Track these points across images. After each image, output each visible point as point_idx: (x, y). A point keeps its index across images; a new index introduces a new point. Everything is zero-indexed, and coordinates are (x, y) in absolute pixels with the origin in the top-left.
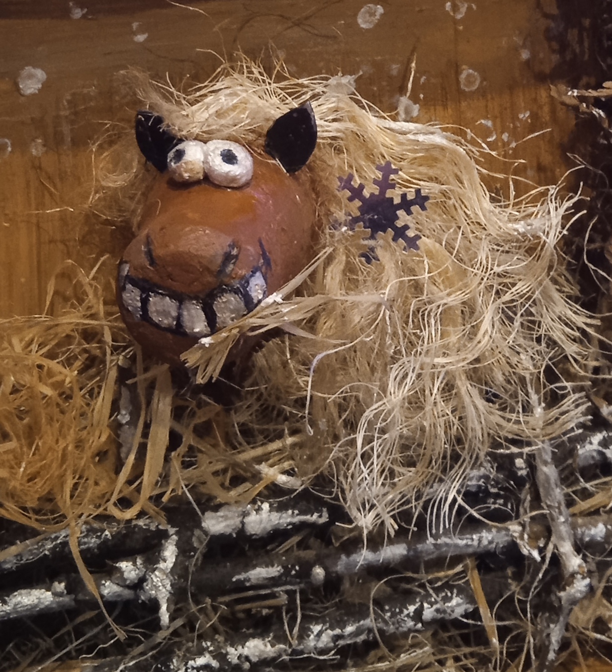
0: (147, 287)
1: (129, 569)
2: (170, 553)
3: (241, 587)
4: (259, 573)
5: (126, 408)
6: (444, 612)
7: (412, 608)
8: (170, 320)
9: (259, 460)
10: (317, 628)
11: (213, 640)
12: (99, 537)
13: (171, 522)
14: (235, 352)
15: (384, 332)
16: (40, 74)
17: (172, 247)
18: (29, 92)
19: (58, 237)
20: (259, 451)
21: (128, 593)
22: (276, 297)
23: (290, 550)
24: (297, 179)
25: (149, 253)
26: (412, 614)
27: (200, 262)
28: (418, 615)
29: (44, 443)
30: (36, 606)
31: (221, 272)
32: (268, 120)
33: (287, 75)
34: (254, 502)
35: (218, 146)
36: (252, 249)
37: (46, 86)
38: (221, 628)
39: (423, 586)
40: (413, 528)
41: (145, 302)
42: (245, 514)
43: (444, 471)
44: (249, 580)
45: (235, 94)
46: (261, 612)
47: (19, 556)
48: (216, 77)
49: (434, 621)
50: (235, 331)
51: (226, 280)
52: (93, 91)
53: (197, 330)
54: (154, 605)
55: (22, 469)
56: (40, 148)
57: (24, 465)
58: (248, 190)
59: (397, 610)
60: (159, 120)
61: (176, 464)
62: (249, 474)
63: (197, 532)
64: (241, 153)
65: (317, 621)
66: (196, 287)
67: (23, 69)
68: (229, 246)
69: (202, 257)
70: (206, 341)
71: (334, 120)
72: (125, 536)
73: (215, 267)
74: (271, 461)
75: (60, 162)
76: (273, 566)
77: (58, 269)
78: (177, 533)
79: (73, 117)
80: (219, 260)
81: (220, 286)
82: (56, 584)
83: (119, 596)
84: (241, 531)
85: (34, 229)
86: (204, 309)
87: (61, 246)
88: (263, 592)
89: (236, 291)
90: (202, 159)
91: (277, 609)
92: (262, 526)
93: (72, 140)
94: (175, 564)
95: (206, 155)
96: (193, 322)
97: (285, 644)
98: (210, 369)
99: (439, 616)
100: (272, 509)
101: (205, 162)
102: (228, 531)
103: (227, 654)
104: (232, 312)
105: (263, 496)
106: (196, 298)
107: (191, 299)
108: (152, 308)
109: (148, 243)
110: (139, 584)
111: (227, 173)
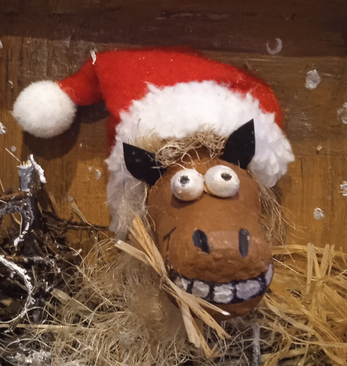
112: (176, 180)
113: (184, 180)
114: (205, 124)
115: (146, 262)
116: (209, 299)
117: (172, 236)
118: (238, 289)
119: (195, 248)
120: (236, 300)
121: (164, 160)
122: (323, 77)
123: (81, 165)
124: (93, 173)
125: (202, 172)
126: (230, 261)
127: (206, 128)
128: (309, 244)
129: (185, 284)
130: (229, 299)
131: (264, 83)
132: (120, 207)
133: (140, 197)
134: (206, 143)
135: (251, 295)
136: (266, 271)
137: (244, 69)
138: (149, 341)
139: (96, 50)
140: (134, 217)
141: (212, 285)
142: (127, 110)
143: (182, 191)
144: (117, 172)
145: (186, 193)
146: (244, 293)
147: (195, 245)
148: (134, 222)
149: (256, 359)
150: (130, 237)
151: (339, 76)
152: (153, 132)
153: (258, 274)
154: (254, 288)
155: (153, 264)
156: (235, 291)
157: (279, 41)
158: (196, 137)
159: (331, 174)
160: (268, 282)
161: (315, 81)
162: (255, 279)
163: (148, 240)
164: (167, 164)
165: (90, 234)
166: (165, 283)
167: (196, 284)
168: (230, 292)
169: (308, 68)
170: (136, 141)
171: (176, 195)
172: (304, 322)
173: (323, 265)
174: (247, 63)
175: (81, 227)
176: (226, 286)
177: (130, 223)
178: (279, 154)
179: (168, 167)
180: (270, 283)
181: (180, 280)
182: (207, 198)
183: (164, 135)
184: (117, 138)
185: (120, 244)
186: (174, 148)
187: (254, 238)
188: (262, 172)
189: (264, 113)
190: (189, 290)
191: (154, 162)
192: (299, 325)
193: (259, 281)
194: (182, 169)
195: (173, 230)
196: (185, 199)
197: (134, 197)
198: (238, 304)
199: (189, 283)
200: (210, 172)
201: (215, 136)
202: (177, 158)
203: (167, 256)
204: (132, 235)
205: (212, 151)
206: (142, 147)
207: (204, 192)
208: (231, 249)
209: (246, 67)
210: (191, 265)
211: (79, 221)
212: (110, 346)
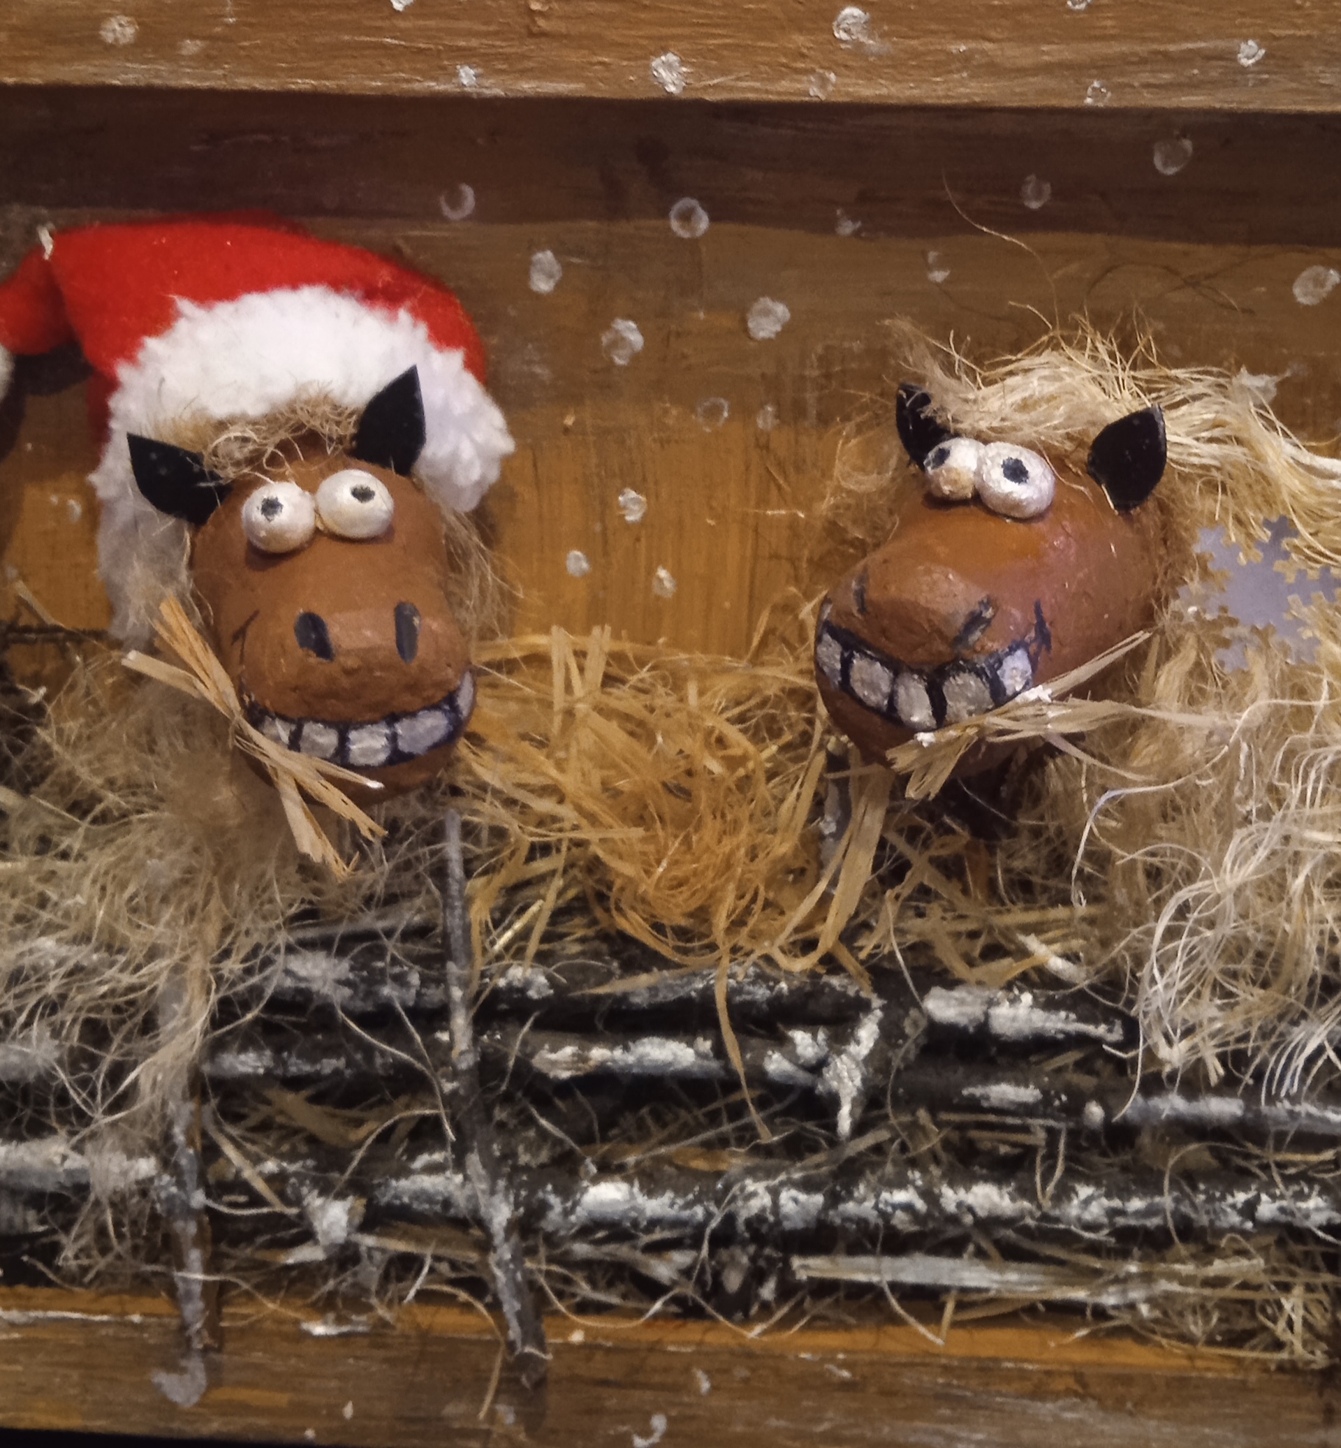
0: (851, 643)
1: (805, 1042)
2: (867, 1034)
3: (974, 1105)
4: (1004, 1092)
5: (834, 814)
6: (1292, 1214)
7: (1241, 1197)
8: (880, 697)
9: (1027, 929)
10: (1084, 1191)
11: (925, 1171)
12: (771, 989)
13: (879, 989)
14: (971, 761)
15: (1233, 778)
16: (781, 310)
17: (893, 589)
18: (762, 334)
19: (784, 552)
20: (1032, 917)
21: (803, 1077)
22: (1042, 692)
23: (1059, 1071)
24: (1129, 520)
25: (860, 594)
26: (1239, 1206)
27: (929, 621)
28: (1249, 1209)
29: (701, 839)
30: (670, 1064)
31: (961, 639)
32: (1094, 424)
33: (1154, 361)
34: (1009, 987)
35: (1004, 451)
36: (1018, 614)
37: (788, 330)
38: (944, 1156)
39: (1265, 1167)
40: (1248, 1080)
41: (846, 664)
42: (991, 1003)
43: (1308, 1003)
44: (987, 1098)
45: (1057, 378)
46: (996, 1149)
47: (653, 990)
48: (1037, 348)
49: (1271, 1225)
50: (972, 732)
51: (965, 652)
52: (857, 346)
53: (915, 719)
54: (833, 1102)
55: (661, 870)
56: (770, 420)
57: (664, 864)
58: (1040, 526)
59: (1218, 1194)
60: (925, 399)
61: (890, 909)
62: (1013, 947)
63: (913, 1013)
64: (1036, 467)
65: (1087, 1180)
66: (921, 654)
67: (756, 300)
68: (981, 603)
69: (934, 612)
70: (925, 738)
71: (1211, 440)
72: (810, 995)
73: (951, 633)
74: (1050, 935)
75: (797, 442)
76: (1027, 1086)
77: (777, 598)
78: (883, 1008)
79: (823, 381)
80: (960, 621)
81: (955, 660)
82: (700, 1040)
83: (791, 1077)
84: (983, 1027)
85: (750, 534)
86: (929, 691)
87: (787, 566)
88: (1010, 1120)
89: (979, 673)
90: (974, 467)
91: (1030, 1151)
92: (1016, 1025)
93: (819, 415)
94: (872, 1053)
95: (981, 462)
96: (912, 706)
97: (1031, 1201)
98: (929, 778)
99: (1283, 1218)
100: (1036, 1004)
101: (978, 473)
102: (963, 1021)
103: (940, 1195)
104: (970, 701)
105: (1025, 981)
106: (920, 673)
107: (912, 671)
108: (855, 675)
109: (862, 579)
110: (817, 1068)
111: (1007, 495)
112: (252, 509)
113: (271, 507)
114: (310, 383)
115: (195, 694)
116: (338, 759)
117: (250, 632)
118: (400, 731)
119: (300, 652)
120: (397, 757)
121: (224, 468)
122: (566, 267)
123: (31, 493)
124: (63, 509)
125: (309, 485)
126: (378, 674)
127: (313, 392)
128: (554, 629)
129: (282, 731)
130: (382, 757)
131: (438, 283)
132: (129, 579)
133: (175, 553)
134: (315, 423)
135: (428, 742)
136: (459, 689)
137: (393, 256)
138: (215, 873)
139: (51, 226)
140: (161, 598)
141: (343, 730)
142: (131, 359)
143: (269, 532)
144: (117, 500)
145: (275, 535)
146: (414, 740)
147: (302, 645)
148: (164, 608)
149: (454, 888)
150: (157, 643)
151: (600, 263)
152: (194, 405)
153: (439, 695)
154: (435, 728)
155: (211, 696)
156: (393, 738)
157: (468, 192)
158: (294, 411)
159: (598, 475)
160: (465, 713)
161: (550, 276)
162: (435, 707)
163: (198, 646)
164: (232, 475)
165: (63, 652)
166: (240, 732)
167: (308, 729)
168: (384, 741)
169: (534, 246)
170: (156, 427)
171: (255, 542)
172: (554, 799)
173: (589, 674)
174: (400, 243)
175: (41, 636)
176: (374, 728)
177: (153, 612)
178: (479, 438)
179: (234, 481)
180: (470, 714)
181: (273, 724)
182: (324, 543)
183: (220, 410)
184: (114, 425)
185: (134, 659)
186: (245, 440)
187: (428, 621)
188: (446, 479)
189: (440, 349)
190: (295, 743)
191: (202, 472)
192: (544, 806)
193: (445, 711)
194: (263, 483)
195: (252, 619)
196: (275, 547)
197: (160, 555)
198: (404, 765)
199: (293, 727)
200: (326, 486)
201: (335, 407)
202: (253, 460)
203: (239, 677)
204: (162, 639)
205: (331, 439)
206: (173, 442)
207: (317, 531)
208: (379, 648)
209: (397, 250)
210: (295, 689)
211: (35, 623)
212: (126, 895)
